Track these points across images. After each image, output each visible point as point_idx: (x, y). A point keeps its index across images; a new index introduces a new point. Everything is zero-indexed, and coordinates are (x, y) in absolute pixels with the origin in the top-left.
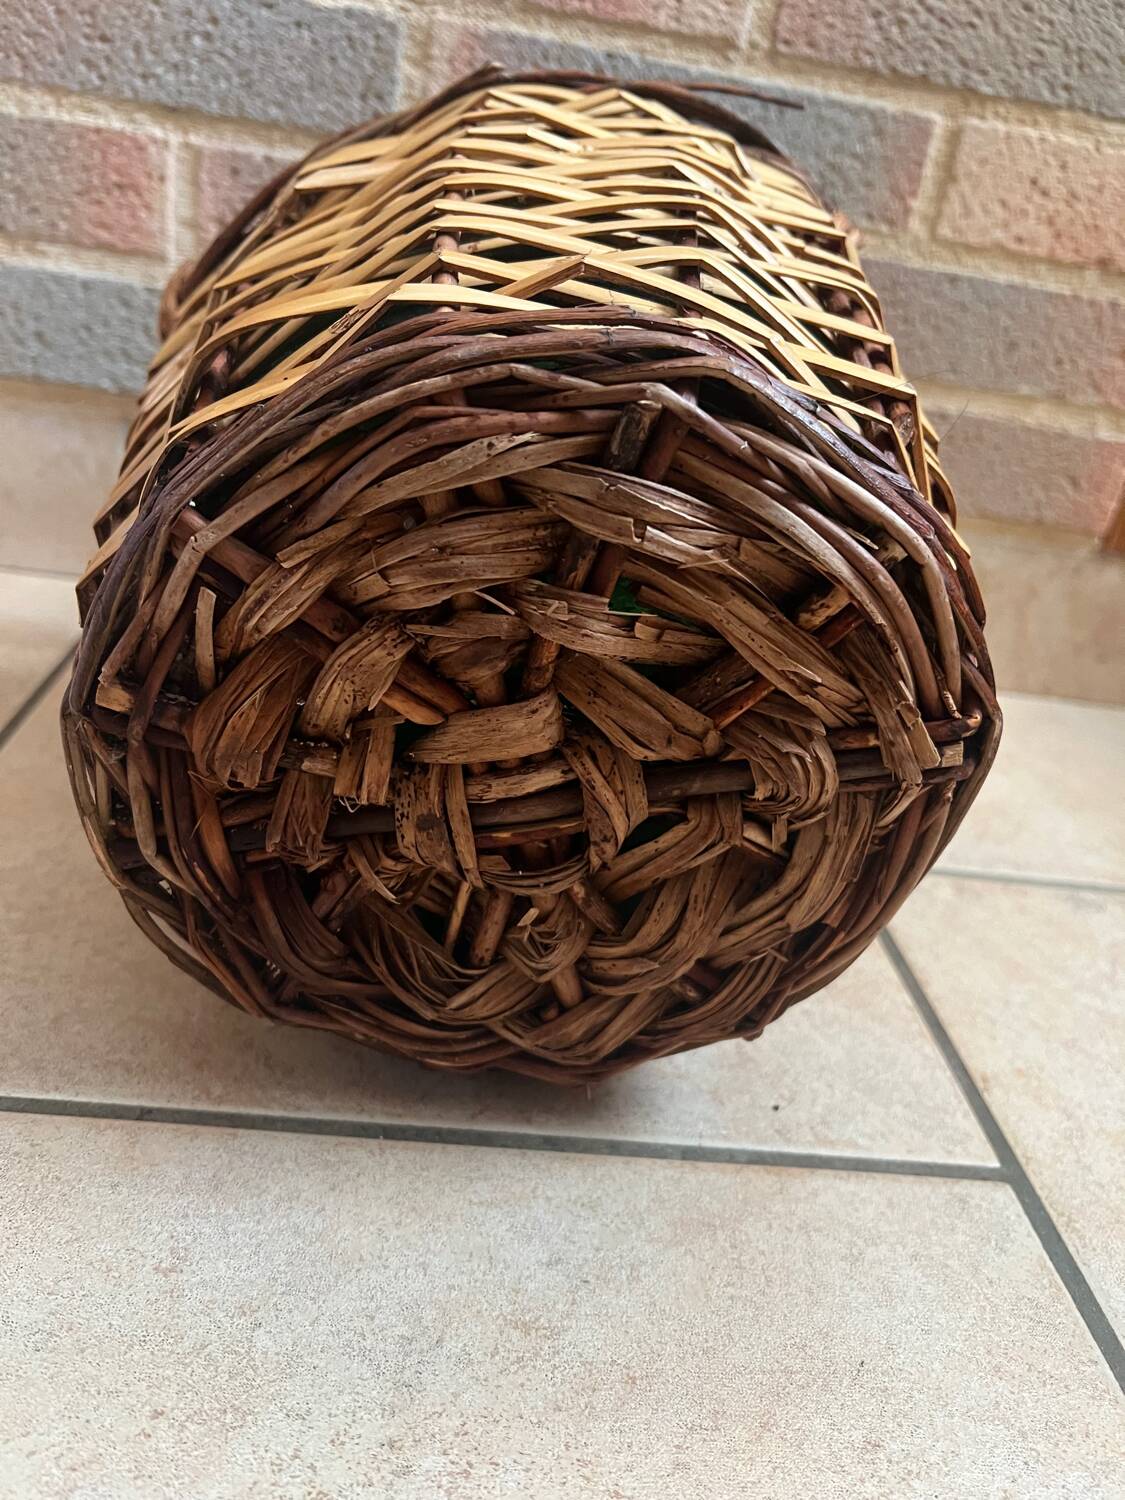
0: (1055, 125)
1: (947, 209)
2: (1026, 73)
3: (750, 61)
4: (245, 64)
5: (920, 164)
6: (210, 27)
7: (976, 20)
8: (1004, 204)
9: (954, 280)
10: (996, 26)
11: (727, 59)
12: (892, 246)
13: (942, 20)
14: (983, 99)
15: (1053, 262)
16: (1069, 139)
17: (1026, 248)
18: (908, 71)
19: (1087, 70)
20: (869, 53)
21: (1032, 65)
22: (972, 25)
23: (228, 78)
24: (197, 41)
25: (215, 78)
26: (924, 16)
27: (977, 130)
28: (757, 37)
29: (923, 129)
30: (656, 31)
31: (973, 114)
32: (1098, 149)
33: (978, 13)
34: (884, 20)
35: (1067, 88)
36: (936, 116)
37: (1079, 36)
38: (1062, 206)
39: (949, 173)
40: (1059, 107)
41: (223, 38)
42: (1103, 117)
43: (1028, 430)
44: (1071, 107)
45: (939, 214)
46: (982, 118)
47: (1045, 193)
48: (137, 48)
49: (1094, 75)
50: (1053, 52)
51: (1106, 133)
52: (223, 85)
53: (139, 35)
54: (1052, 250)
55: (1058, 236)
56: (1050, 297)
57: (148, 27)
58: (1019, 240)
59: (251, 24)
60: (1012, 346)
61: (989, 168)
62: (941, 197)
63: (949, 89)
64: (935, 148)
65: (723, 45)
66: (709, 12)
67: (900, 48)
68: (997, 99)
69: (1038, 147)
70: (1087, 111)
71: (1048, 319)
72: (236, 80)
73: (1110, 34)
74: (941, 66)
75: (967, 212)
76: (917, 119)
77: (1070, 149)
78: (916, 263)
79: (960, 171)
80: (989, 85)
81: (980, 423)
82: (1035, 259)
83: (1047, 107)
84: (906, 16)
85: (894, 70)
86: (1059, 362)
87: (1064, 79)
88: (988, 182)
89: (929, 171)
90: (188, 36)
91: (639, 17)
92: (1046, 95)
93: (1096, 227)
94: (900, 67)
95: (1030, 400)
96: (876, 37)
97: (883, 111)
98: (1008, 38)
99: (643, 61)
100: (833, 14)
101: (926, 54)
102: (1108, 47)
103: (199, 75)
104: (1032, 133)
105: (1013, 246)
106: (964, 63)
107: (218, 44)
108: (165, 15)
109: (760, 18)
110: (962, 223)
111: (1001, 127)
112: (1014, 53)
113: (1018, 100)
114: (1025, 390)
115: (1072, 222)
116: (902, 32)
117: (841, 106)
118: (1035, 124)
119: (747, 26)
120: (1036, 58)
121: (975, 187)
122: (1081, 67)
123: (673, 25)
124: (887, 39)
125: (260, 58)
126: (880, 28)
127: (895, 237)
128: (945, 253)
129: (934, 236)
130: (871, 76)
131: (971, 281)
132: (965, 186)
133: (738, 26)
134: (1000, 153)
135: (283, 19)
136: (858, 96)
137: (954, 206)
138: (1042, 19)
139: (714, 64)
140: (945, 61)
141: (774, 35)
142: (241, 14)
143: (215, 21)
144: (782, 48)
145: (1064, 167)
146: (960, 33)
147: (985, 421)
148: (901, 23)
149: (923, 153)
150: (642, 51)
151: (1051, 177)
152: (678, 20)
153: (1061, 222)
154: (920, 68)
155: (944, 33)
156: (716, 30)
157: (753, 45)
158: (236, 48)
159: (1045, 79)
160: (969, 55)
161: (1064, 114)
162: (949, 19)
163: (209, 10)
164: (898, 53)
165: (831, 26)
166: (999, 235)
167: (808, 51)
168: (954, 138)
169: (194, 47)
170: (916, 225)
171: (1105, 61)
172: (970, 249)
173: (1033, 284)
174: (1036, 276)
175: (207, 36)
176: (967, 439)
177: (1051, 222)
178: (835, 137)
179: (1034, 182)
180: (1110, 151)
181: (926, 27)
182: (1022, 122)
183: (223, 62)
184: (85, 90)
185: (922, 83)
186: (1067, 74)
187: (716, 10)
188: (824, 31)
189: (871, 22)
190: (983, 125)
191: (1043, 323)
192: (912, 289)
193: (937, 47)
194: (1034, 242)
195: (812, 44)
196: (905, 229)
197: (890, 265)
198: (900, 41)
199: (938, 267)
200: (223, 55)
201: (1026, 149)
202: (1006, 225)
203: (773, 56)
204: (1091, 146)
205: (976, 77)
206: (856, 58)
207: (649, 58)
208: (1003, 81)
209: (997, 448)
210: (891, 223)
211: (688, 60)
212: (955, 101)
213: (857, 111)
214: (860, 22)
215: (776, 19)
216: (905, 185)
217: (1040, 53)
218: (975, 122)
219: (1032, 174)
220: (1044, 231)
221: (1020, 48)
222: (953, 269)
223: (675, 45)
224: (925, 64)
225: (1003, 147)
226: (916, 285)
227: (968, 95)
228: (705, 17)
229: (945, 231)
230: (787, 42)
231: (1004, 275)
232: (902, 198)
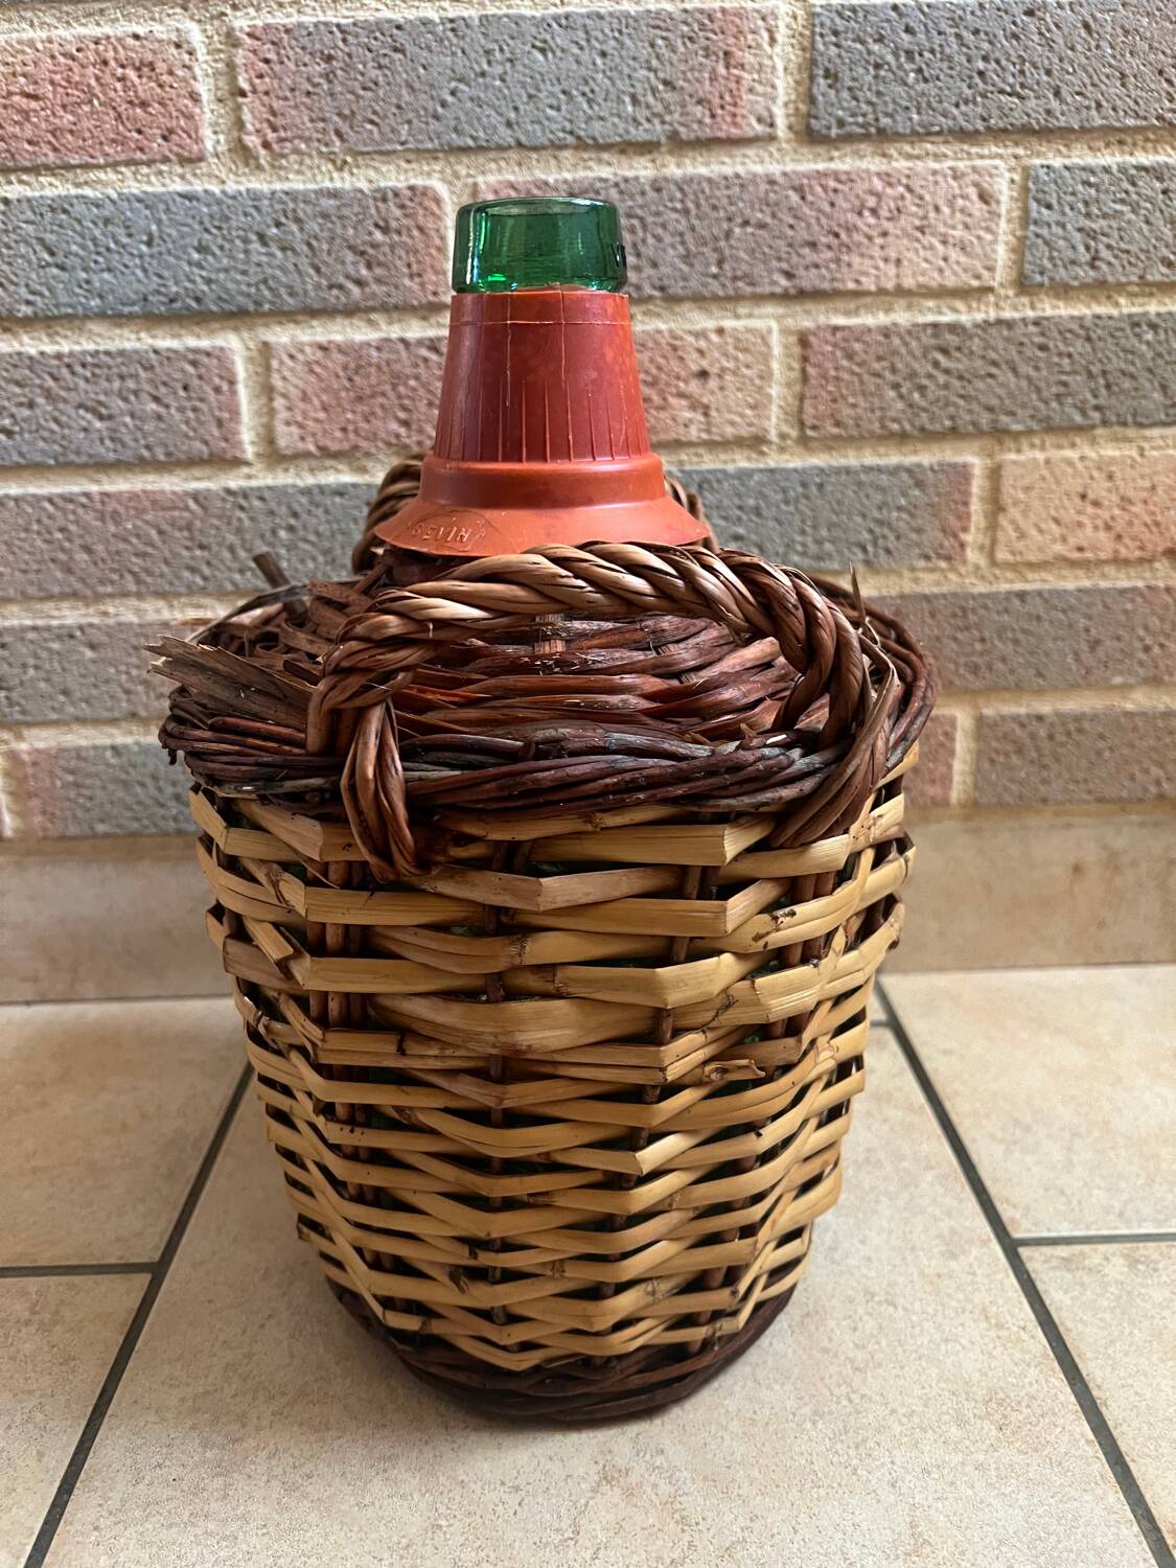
0: (1093, 442)
1: (1000, 535)
2: (1054, 405)
3: (782, 449)
4: (327, 544)
5: (966, 504)
6: (292, 521)
7: (994, 370)
8: (1057, 521)
9: (1022, 596)
10: (1014, 370)
11: (762, 453)
12: (952, 577)
13: (961, 378)
14: (1016, 436)
15: (1118, 561)
16: (1110, 451)
17: (1089, 555)
18: (937, 427)
19: (1115, 389)
20: (894, 420)
21: (1058, 396)
22: (991, 376)
23: (314, 559)
24: (283, 534)
25: (303, 561)
26: (942, 378)
27: (1014, 463)
28: (786, 429)
29: (962, 473)
30: (690, 444)
31: (1009, 450)
32: (1142, 455)
33: (994, 363)
34: (904, 390)
35: (1097, 408)
36: (973, 459)
37: (1100, 361)
38: (1117, 512)
39: (996, 506)
40: (1093, 427)
41: (305, 527)
42: (1142, 426)
43: (1127, 714)
44: (1105, 423)
45: (994, 542)
46: (1019, 451)
47: (1096, 504)
48: (232, 549)
49: (1122, 391)
50: (1077, 381)
51: (1145, 438)
52: (311, 565)
53: (231, 538)
54: (1116, 552)
55: (1119, 537)
56: (1123, 592)
57: (239, 531)
58: (1080, 549)
59: (327, 512)
60: (1094, 644)
61: (1034, 494)
62: (993, 526)
63: (980, 433)
64: (978, 486)
65: (756, 442)
66: (737, 419)
67: (925, 410)
68: (1030, 432)
69: (1079, 465)
70: (1124, 424)
71: (1126, 612)
72: (321, 559)
73: (1133, 353)
74: (968, 418)
75: (1022, 535)
76: (954, 466)
77: (1113, 461)
78: (981, 588)
79: (1006, 500)
80: (1018, 422)
81: (1078, 718)
82: (1100, 563)
83: (1080, 429)
84: (925, 382)
85: (922, 429)
86: (1147, 649)
87: (1094, 402)
88: (1037, 504)
89: (976, 506)
90: (274, 532)
91: (673, 435)
92: (1078, 419)
93: (1157, 524)
94: (928, 426)
95: (1125, 688)
96: (900, 405)
97: (919, 466)
98: (1029, 379)
99: (683, 472)
100: (854, 395)
101: (952, 409)
102: (1133, 364)
103: (289, 561)
104: (1069, 453)
105: (1076, 555)
106: (990, 409)
107: (301, 533)
108: (252, 519)
109: (786, 413)
110: (1020, 545)
111: (1040, 456)
112: (1038, 390)
113: (1050, 429)
114: (1118, 680)
115: (1130, 523)
116: (923, 395)
117: (879, 469)
118: (1073, 445)
119: (774, 422)
120: (1062, 389)
121: (1024, 513)
122: (1108, 386)
123: (704, 436)
124: (911, 406)
125: (340, 537)
126: (901, 397)
127: (953, 569)
128: (1009, 575)
129: (993, 563)
130: (902, 438)
131: (1040, 593)
132: (1014, 512)
133: (766, 424)
134: (1043, 478)
135: (358, 502)
136: (894, 458)
137: (1007, 532)
138: (1060, 355)
139: (749, 459)
140: (970, 412)
141: (802, 424)
142: (317, 505)
143: (295, 515)
144: (810, 433)
145: (1110, 477)
146: (980, 385)
147: (1084, 714)
148: (921, 389)
149: (967, 493)
150: (681, 463)
151: (1100, 488)
152: (708, 431)
153: (1119, 526)
154: (948, 423)
155: (964, 387)
156: (745, 432)
157: (783, 436)
158: (317, 534)
159: (1075, 406)
160: (994, 402)
161: (1100, 431)
162: (967, 375)
163: (289, 507)
164: (924, 415)
165: (854, 406)
166: (1058, 548)
167: (835, 431)
168: (995, 474)
169: (281, 540)
170: (972, 555)
171: (1133, 377)
172: (1031, 566)
173: (1103, 584)
174: (1104, 576)
175: (291, 529)
176: (1068, 734)
177: (1108, 528)
178: (878, 497)
179: (1083, 497)
180: (1155, 453)
181: (946, 386)
182: (1060, 447)
183: (307, 547)
184: (191, 591)
185: (954, 433)
186: (1095, 396)
187: (742, 416)
188: (847, 411)
189: (892, 394)
190: (1022, 458)
191: (1122, 618)
192: (982, 612)
193: (961, 402)
194: (1095, 549)
195: (838, 424)
196: (964, 562)
197: (955, 595)
198: (924, 404)
199: (1004, 587)
200: (306, 541)
201: (1070, 470)
202: (1064, 539)
203: (804, 441)
204: (1134, 453)
205: (1004, 419)
206: (883, 427)
207: (687, 468)
208: (1032, 417)
209: (1102, 737)
210: (948, 558)
211: (725, 462)
212: (988, 442)
213: (895, 471)
214: (881, 397)
215: (801, 410)
216: (953, 522)
217: (1065, 384)
218: (1012, 456)
219: (1081, 490)
220: (1102, 535)
221: (1042, 385)
222: (1019, 586)
223: (710, 451)
224: (952, 418)
225: (1045, 473)
226: (985, 607)
227: (999, 434)
228: (732, 423)
229: (1002, 555)
230: (814, 428)
231: (1072, 582)
232: (955, 536)
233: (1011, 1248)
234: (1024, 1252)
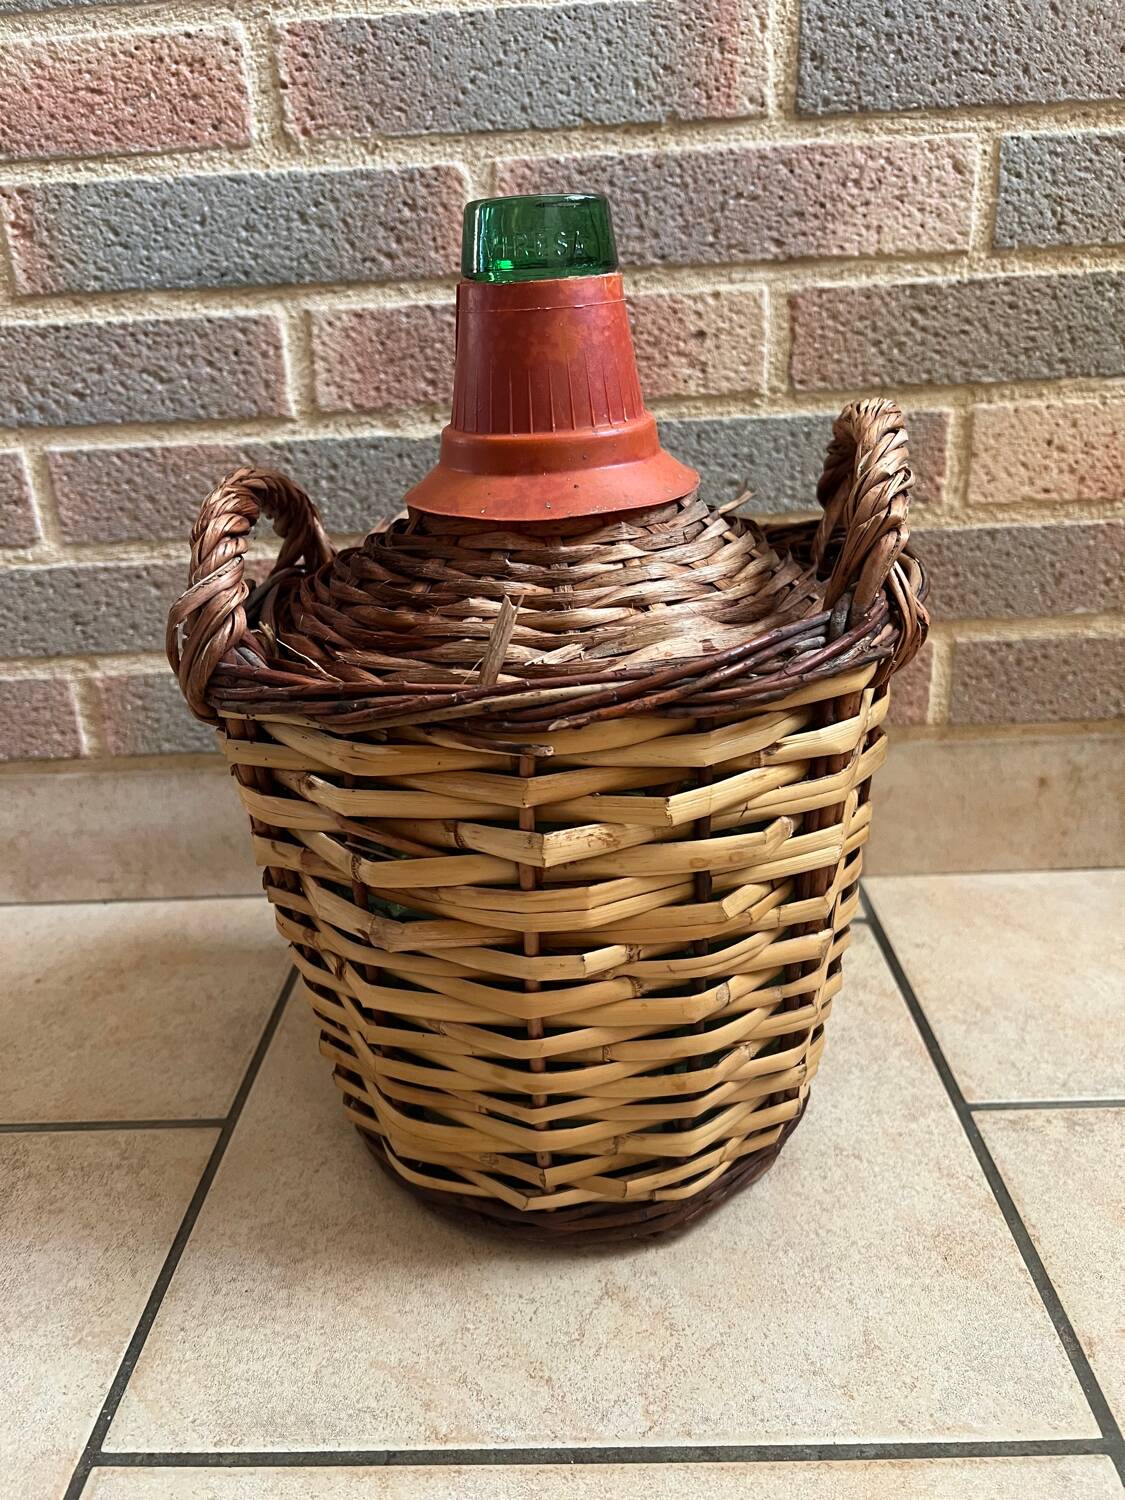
0: (1059, 392)
1: (972, 478)
2: (1023, 358)
3: (773, 402)
4: (364, 493)
5: (941, 450)
6: (332, 472)
7: (967, 327)
8: (1024, 465)
9: (992, 533)
10: (986, 327)
11: (756, 406)
12: (928, 516)
13: (936, 335)
14: (987, 387)
15: (1081, 501)
16: (1075, 400)
17: (1054, 496)
18: (915, 380)
19: (1080, 343)
20: (875, 375)
21: (1026, 350)
22: (964, 332)
23: (352, 506)
24: (324, 483)
25: (342, 508)
26: (919, 336)
27: (985, 411)
28: (776, 383)
29: (938, 422)
30: (690, 398)
31: (982, 401)
32: (1104, 404)
33: (968, 321)
34: (884, 347)
35: (1063, 361)
36: (947, 408)
37: (1066, 317)
38: (1080, 456)
39: (968, 452)
40: (1059, 378)
41: (343, 478)
42: (1104, 376)
43: (1088, 641)
44: (1069, 375)
45: (967, 484)
46: (990, 402)
47: (1061, 449)
49: (1085, 344)
50: (1044, 336)
51: (1107, 388)
52: (349, 511)
54: (1080, 493)
55: (1082, 479)
56: (1085, 530)
58: (1046, 491)
59: (363, 463)
60: (1059, 578)
61: (1003, 440)
62: (966, 470)
63: (954, 385)
64: (951, 434)
65: (750, 396)
66: (732, 375)
67: (903, 364)
68: (1000, 384)
69: (1046, 413)
70: (1088, 375)
71: (1088, 547)
72: (358, 506)
73: (1096, 309)
74: (942, 371)
75: (993, 479)
76: (931, 415)
77: (1076, 409)
78: (955, 527)
79: (978, 446)
80: (989, 375)
81: (1044, 645)
82: (1066, 502)
83: (1047, 380)
84: (903, 339)
85: (901, 382)
86: (1108, 582)
87: (1060, 355)
88: (1006, 450)
89: (950, 453)
90: (316, 482)
91: (673, 390)
92: (1045, 371)
93: (1118, 467)
94: (907, 380)
95: (1087, 617)
96: (881, 361)
98: (999, 334)
99: (682, 423)
100: (839, 352)
101: (928, 364)
102: (1096, 319)
103: (329, 508)
104: (1035, 402)
105: (1042, 496)
106: (963, 363)
107: (341, 483)
108: (296, 470)
109: (776, 369)
110: (991, 488)
111: (1010, 405)
112: (1008, 345)
113: (1019, 381)
114: (1080, 610)
115: (1093, 467)
116: (901, 351)
118: (1041, 395)
119: (766, 377)
120: (1031, 344)
121: (994, 458)
122: (1073, 340)
123: (702, 390)
124: (890, 361)
125: (374, 486)
126: (882, 353)
127: (928, 510)
128: (981, 515)
129: (967, 504)
130: (882, 390)
131: (1009, 531)
132: (985, 458)
133: (758, 379)
134: (1013, 427)
135: (390, 455)
137: (979, 476)
138: (1028, 312)
139: (743, 411)
140: (945, 366)
141: (791, 378)
142: (354, 457)
143: (335, 466)
144: (798, 387)
145: (1074, 425)
146: (954, 341)
147: (1050, 641)
148: (900, 345)
149: (942, 441)
150: (681, 415)
151: (1065, 435)
152: (705, 386)
153: (1082, 470)
154: (925, 376)
155: (939, 344)
156: (739, 386)
157: (773, 390)
158: (355, 483)
159: (1042, 359)
160: (967, 356)
161: (1065, 382)
162: (943, 333)
163: (329, 460)
164: (902, 369)
165: (838, 361)
166: (1026, 490)
167: (821, 384)
168: (968, 423)
169: (322, 488)
170: (946, 497)
171: (1096, 332)
172: (1001, 506)
173: (1067, 523)
174: (1067, 515)
175: (331, 479)
176: (1035, 659)
177: (1072, 471)
179: (1049, 443)
180: (1116, 401)
181: (923, 343)
182: (1028, 397)
183: (347, 495)
185: (931, 385)
186: (1061, 350)
187: (736, 372)
188: (831, 366)
189: (873, 350)
190: (993, 407)
191: (1085, 554)
192: (956, 548)
193: (937, 357)
194: (1059, 490)
195: (824, 379)
196: (940, 503)
197: (931, 533)
198: (902, 359)
199: (977, 526)
200: (346, 490)
201: (1038, 418)
202: (1032, 483)
203: (792, 394)
204: (1097, 402)
205: (975, 371)
206: (864, 380)
207: (686, 419)
208: (1002, 370)
209: (1066, 662)
210: (925, 500)
211: (722, 414)
212: (962, 394)
214: (863, 353)
215: (790, 366)
216: (931, 468)
217: (1033, 339)
218: (984, 406)
219: (1047, 436)
220: (1067, 477)
221: (1012, 340)
222: (989, 525)
223: (708, 404)
224: (928, 372)
225: (1014, 421)
226: (959, 545)
227: (972, 386)
228: (728, 379)
229: (974, 497)
230: (801, 382)
231: (1038, 521)
232: (932, 480)
233: (965, 1111)
234: (976, 1115)
